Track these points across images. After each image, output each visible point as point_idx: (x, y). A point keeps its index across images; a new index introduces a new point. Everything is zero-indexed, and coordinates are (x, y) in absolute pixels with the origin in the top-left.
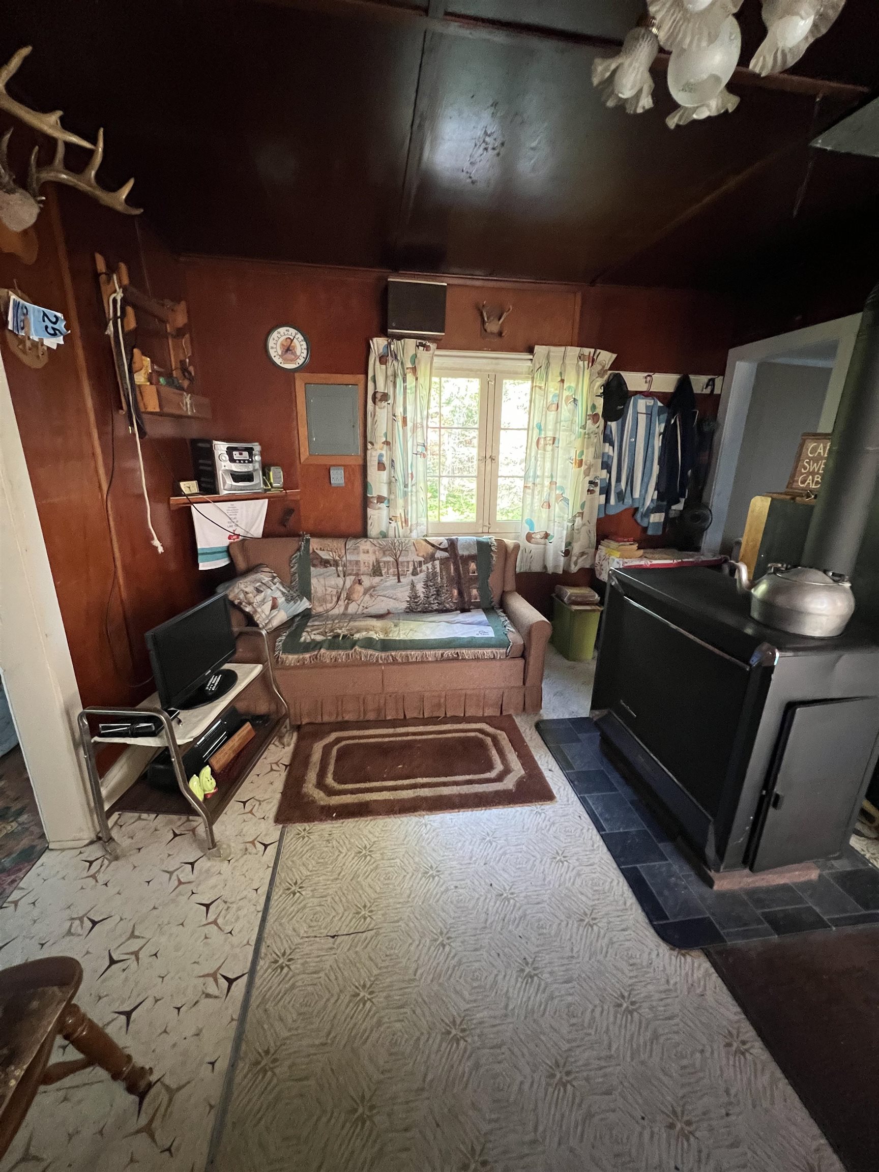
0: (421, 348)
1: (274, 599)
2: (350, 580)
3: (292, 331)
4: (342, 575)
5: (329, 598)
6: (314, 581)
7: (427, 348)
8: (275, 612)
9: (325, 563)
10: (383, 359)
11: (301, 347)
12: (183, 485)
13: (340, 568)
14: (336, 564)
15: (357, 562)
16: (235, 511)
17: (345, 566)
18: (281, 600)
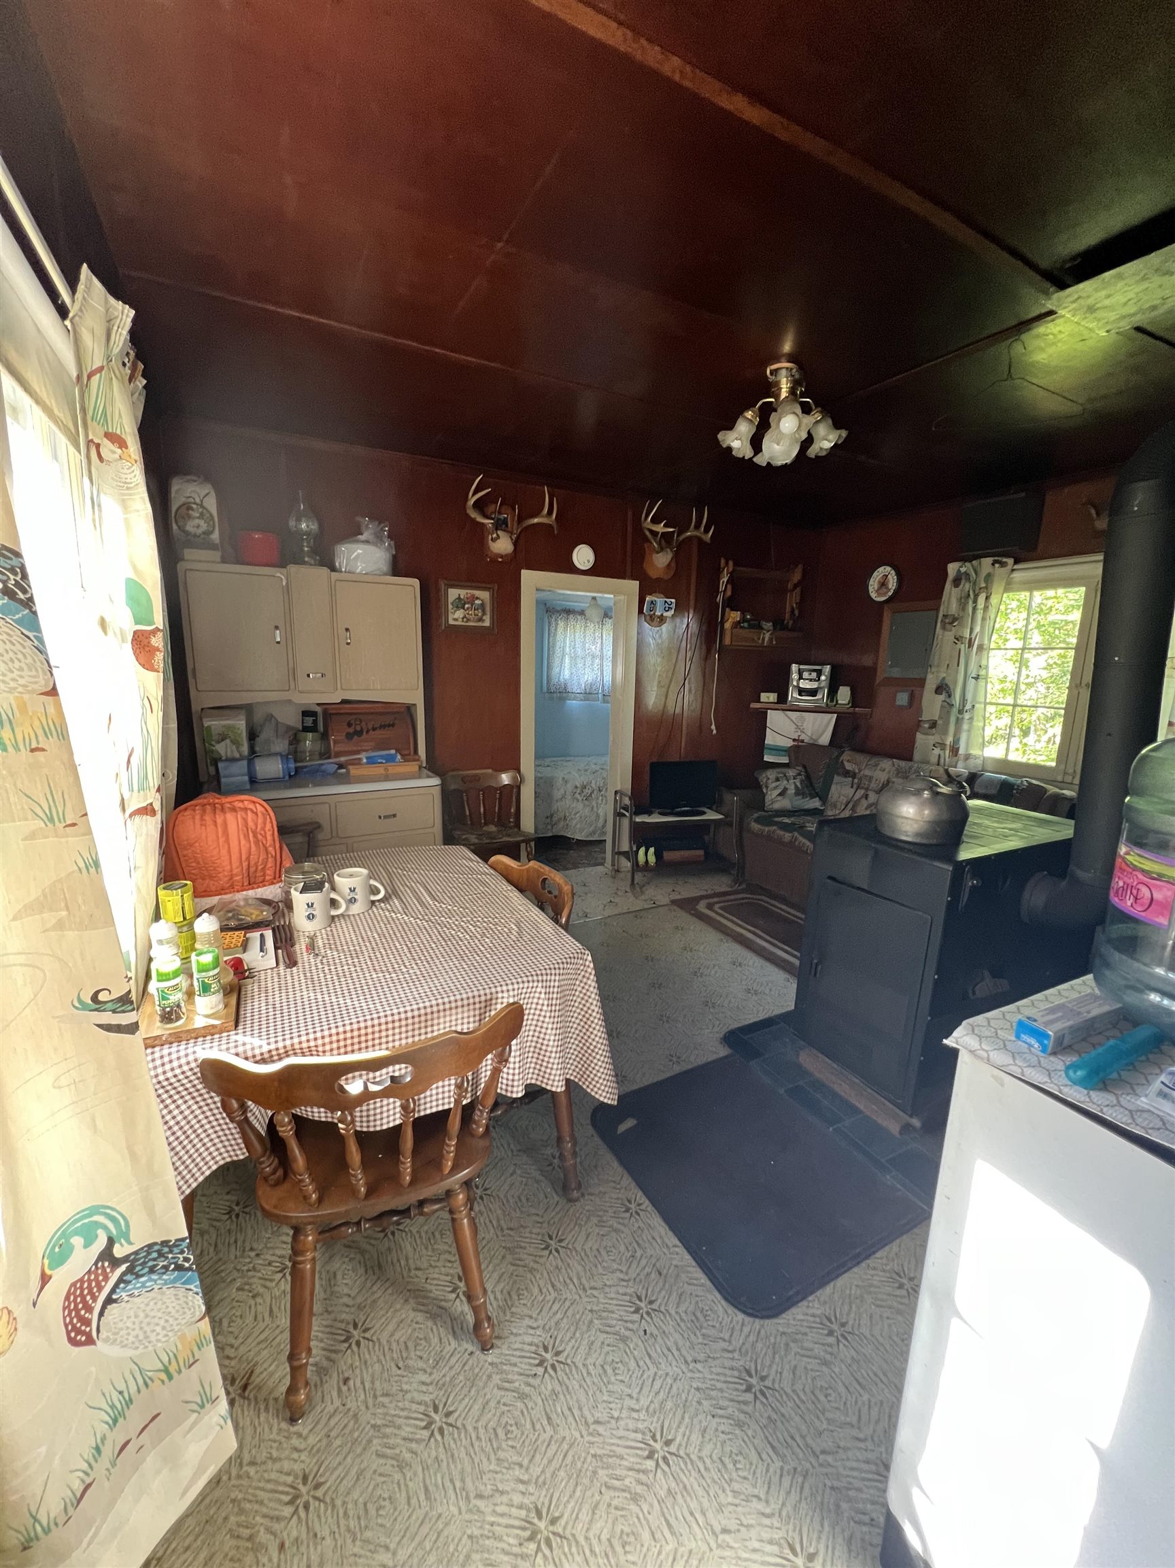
0: (997, 565)
1: (785, 790)
2: (861, 792)
3: (888, 569)
4: (855, 786)
5: (838, 804)
6: (833, 787)
7: (1003, 565)
8: (779, 798)
9: (847, 773)
10: (957, 582)
11: (892, 583)
12: (763, 695)
13: (856, 781)
14: (854, 776)
15: (871, 778)
16: (803, 719)
17: (860, 779)
18: (791, 791)
